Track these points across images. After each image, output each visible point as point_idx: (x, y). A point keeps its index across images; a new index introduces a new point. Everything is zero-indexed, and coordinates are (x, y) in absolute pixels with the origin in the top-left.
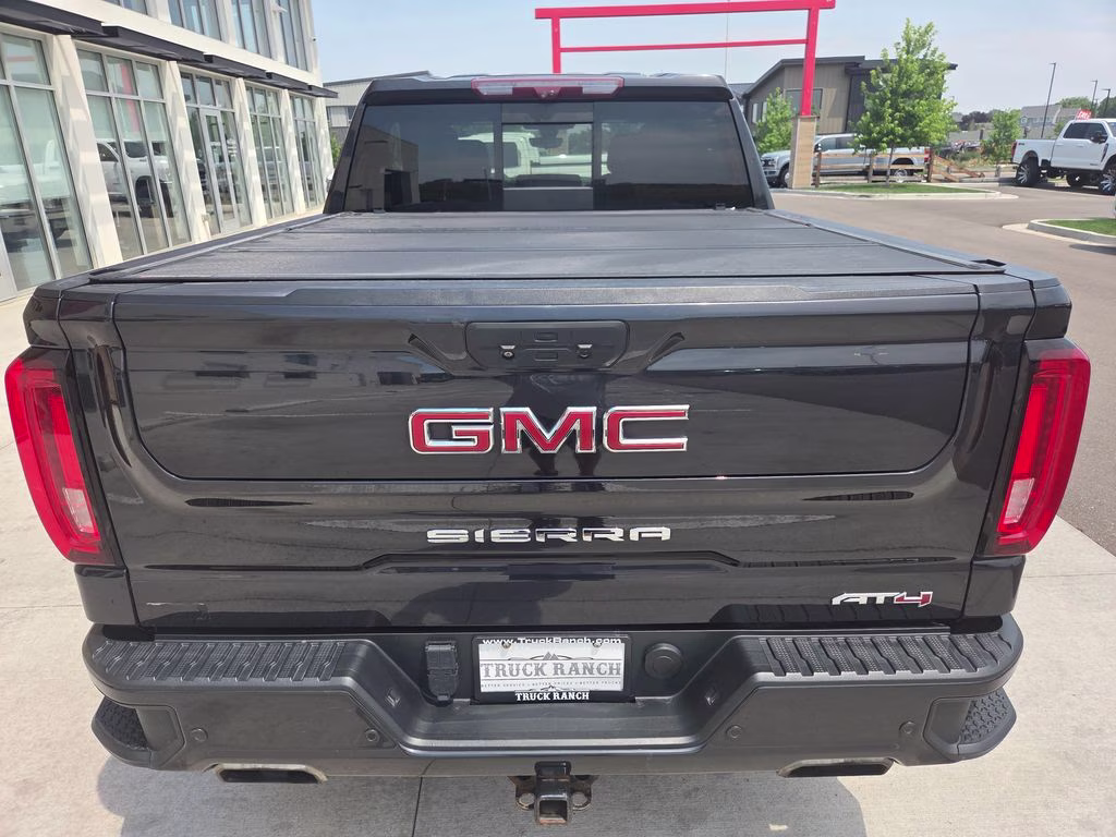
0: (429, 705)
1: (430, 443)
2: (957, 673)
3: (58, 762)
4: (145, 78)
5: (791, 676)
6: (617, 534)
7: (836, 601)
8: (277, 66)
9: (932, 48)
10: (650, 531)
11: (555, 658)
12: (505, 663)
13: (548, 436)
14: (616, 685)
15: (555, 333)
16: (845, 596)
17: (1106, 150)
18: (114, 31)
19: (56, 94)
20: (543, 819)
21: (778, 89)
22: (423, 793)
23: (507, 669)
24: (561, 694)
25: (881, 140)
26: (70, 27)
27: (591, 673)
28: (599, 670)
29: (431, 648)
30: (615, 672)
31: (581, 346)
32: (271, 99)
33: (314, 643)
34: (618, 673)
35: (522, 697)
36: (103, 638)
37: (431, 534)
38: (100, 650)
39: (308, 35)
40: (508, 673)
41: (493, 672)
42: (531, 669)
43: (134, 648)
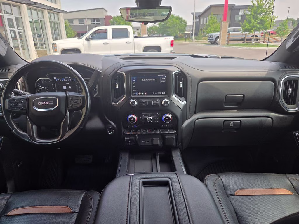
21: (212, 13)
25: (251, 29)
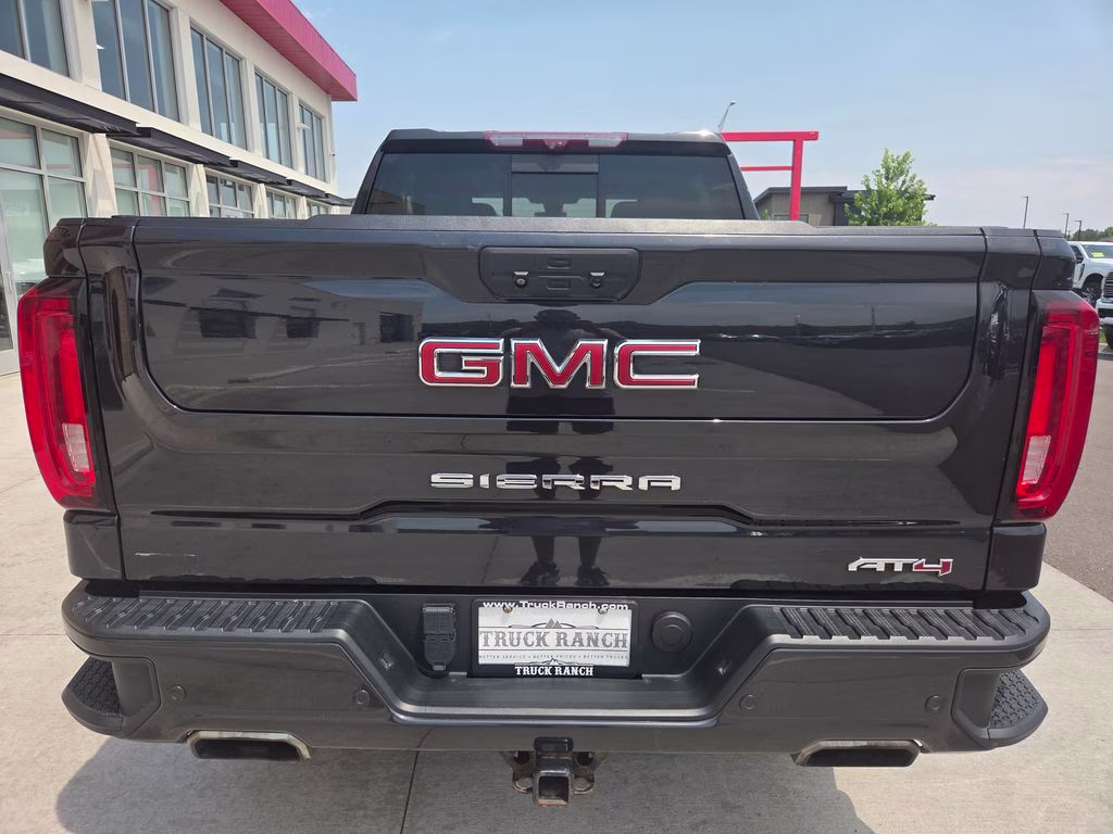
0: (423, 676)
1: (439, 374)
2: (983, 641)
3: (17, 780)
4: (172, 180)
5: (808, 639)
6: (625, 483)
7: (853, 567)
8: (298, 175)
9: (910, 175)
10: (660, 481)
11: (558, 626)
12: (507, 631)
13: (558, 369)
14: (621, 659)
15: (568, 259)
16: (862, 560)
17: (1082, 270)
18: (147, 132)
19: (86, 187)
20: (542, 801)
21: (766, 211)
22: (407, 819)
23: (507, 638)
24: (563, 668)
26: (106, 125)
27: (596, 645)
28: (604, 641)
29: (428, 610)
30: (621, 644)
31: (594, 274)
32: (289, 206)
33: (306, 602)
34: (624, 646)
35: (522, 671)
36: (86, 594)
37: (435, 478)
38: (81, 604)
39: (328, 151)
40: (508, 643)
41: (492, 640)
42: (532, 639)
43: (117, 603)
